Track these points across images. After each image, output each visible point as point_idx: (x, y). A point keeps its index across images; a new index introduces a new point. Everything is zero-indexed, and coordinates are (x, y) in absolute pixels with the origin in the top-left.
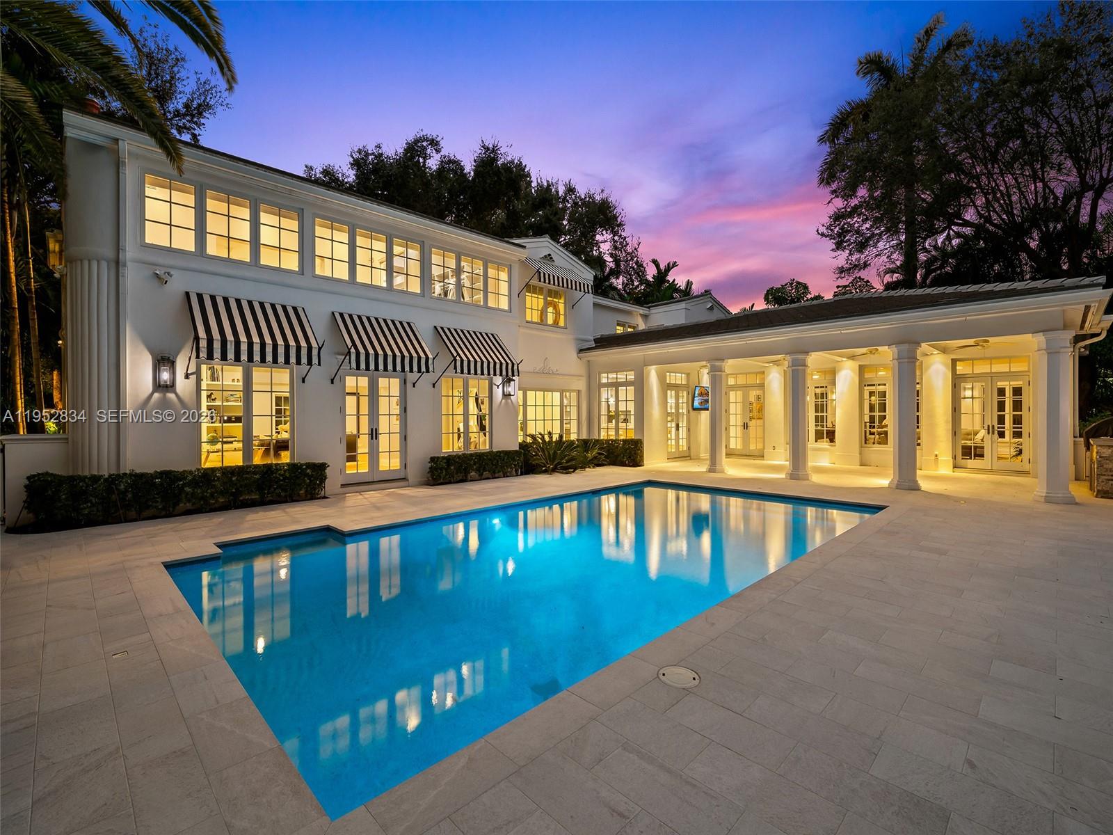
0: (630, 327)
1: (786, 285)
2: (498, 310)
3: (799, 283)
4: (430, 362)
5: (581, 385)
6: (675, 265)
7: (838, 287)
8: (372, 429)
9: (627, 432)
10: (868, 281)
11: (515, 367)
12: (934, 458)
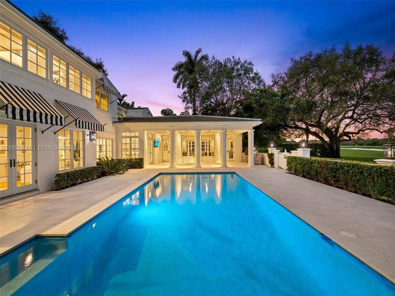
0: (121, 115)
1: (166, 109)
2: (86, 97)
3: (170, 110)
4: (63, 119)
5: (113, 136)
6: (126, 96)
7: (181, 112)
8: (11, 160)
9: (136, 155)
10: (189, 112)
11: (102, 127)
12: (218, 159)
